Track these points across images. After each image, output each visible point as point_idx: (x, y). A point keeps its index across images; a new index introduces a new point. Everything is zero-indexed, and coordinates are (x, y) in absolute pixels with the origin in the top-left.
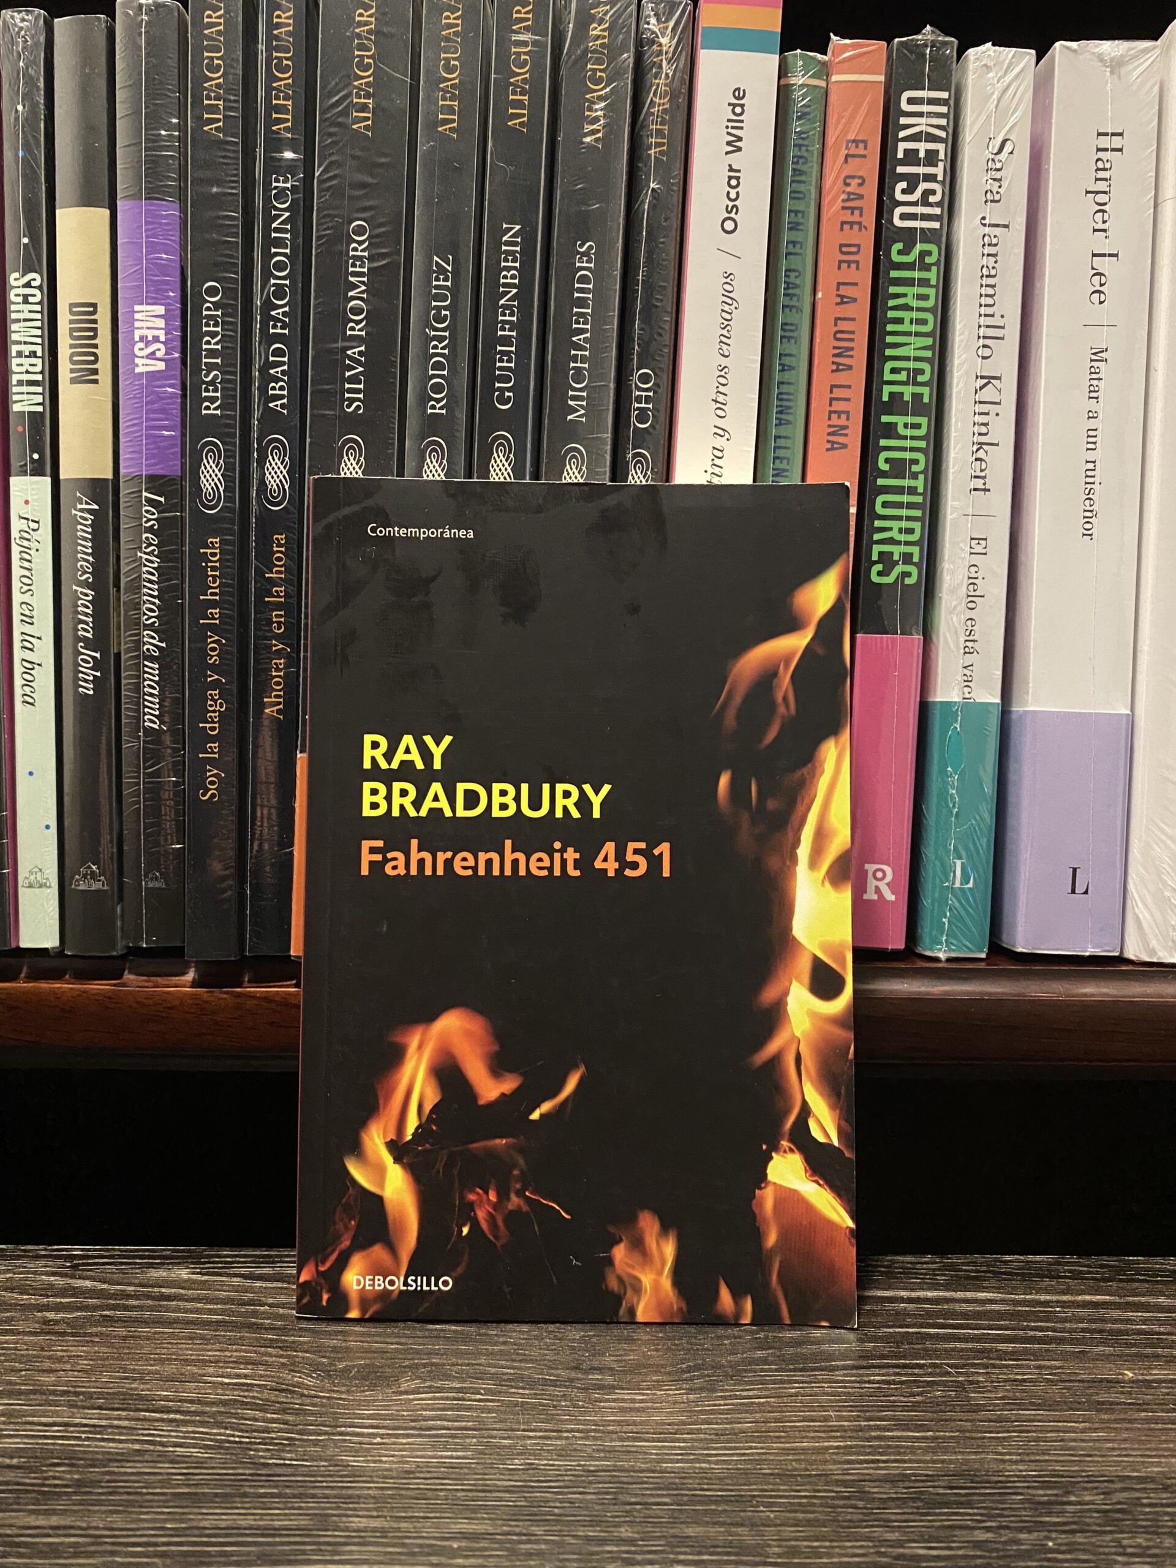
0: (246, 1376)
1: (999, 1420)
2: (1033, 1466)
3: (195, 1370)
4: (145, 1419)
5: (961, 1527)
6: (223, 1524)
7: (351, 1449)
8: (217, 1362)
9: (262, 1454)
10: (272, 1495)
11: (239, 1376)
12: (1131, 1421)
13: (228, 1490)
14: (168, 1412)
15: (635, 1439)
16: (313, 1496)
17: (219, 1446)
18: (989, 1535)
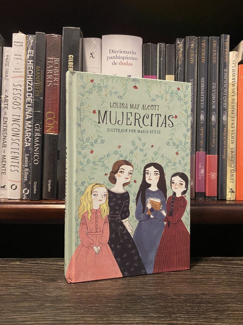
0: (29, 281)
1: (168, 285)
2: (173, 293)
3: (19, 280)
4: (9, 288)
5: (158, 303)
6: (22, 306)
7: (48, 293)
8: (23, 278)
9: (31, 294)
10: (32, 301)
11: (27, 281)
12: (192, 285)
13: (24, 300)
14: (13, 287)
15: (101, 290)
16: (40, 301)
17: (22, 293)
18: (163, 304)
